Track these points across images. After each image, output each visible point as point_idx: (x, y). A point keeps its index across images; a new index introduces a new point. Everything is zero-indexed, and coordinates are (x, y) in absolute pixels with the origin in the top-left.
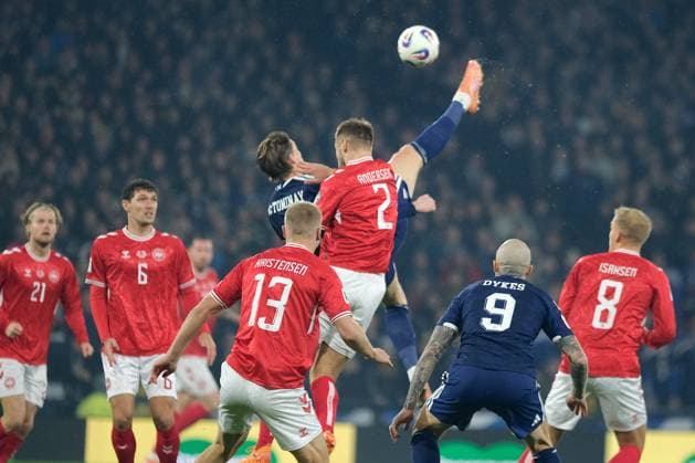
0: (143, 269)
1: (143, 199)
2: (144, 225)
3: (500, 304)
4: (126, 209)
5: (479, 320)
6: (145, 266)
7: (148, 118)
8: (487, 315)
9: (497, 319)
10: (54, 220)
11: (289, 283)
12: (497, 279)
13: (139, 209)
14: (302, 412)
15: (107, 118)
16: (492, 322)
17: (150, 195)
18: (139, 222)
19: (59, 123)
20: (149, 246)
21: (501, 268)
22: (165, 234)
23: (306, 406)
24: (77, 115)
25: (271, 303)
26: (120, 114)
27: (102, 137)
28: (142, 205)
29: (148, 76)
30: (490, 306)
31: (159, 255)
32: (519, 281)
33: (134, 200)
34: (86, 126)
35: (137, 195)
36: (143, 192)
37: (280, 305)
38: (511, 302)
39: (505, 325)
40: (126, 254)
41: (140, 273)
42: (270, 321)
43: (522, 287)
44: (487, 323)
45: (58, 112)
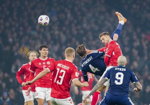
1: (45, 50)
2: (45, 57)
3: (120, 76)
4: (40, 52)
6: (45, 66)
7: (75, 32)
8: (116, 80)
9: (119, 81)
11: (64, 72)
13: (43, 53)
15: (65, 33)
16: (118, 82)
17: (46, 49)
18: (43, 56)
19: (52, 35)
20: (46, 61)
22: (50, 58)
23: (71, 102)
24: (57, 32)
25: (60, 77)
26: (68, 31)
27: (63, 38)
28: (44, 52)
29: (75, 22)
31: (48, 63)
32: (124, 68)
33: (42, 50)
34: (59, 35)
35: (43, 49)
36: (45, 49)
37: (62, 78)
38: (122, 75)
39: (121, 83)
40: (40, 64)
41: (44, 68)
42: (59, 82)
43: (125, 70)
44: (116, 82)
45: (52, 32)
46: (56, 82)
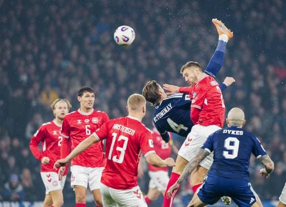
0: (88, 128)
1: (88, 96)
2: (88, 109)
3: (232, 144)
4: (79, 101)
5: (222, 153)
6: (89, 126)
7: (143, 62)
8: (226, 150)
9: (231, 152)
10: (67, 108)
11: (126, 139)
12: (230, 129)
13: (86, 101)
14: (137, 198)
15: (124, 64)
16: (229, 154)
17: (91, 94)
18: (85, 107)
19: (101, 68)
20: (90, 117)
21: (230, 122)
22: (99, 111)
23: (139, 195)
24: (110, 63)
25: (118, 149)
26: (131, 62)
27: (122, 73)
28: (87, 99)
29: (144, 43)
30: (227, 145)
31: (95, 120)
32: (240, 130)
33: (83, 97)
34: (114, 69)
35: (85, 94)
36: (88, 93)
37: (122, 150)
38: (237, 142)
39: (235, 155)
40: (79, 122)
41: (87, 130)
42: (118, 158)
43: (241, 133)
44: (226, 155)
45: (101, 62)
46: (112, 158)
